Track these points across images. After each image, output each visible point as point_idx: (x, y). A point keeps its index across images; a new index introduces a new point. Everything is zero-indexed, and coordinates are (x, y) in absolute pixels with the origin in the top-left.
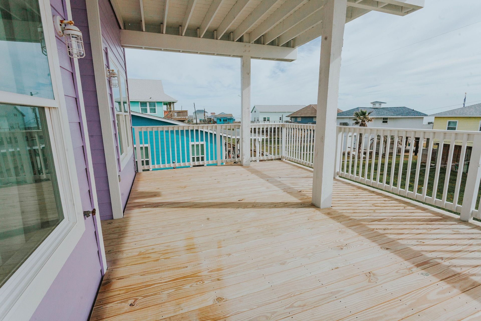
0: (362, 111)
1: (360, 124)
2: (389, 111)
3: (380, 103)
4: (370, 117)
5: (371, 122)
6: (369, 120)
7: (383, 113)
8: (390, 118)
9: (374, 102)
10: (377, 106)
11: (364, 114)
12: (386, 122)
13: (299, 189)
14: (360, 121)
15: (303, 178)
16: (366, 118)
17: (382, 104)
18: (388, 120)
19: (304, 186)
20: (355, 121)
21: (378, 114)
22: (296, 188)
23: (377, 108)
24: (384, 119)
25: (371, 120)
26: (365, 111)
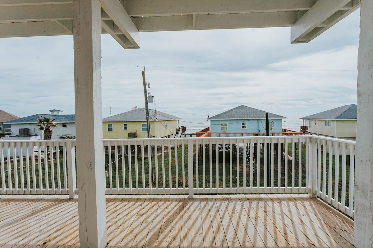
0: (45, 118)
1: (45, 129)
2: (66, 117)
3: (58, 111)
4: (54, 122)
5: (55, 127)
6: (53, 126)
7: (62, 119)
8: (68, 123)
9: (52, 110)
10: (55, 113)
11: (47, 120)
12: (66, 126)
13: (38, 241)
14: (45, 127)
15: (28, 216)
16: (51, 124)
17: (59, 112)
18: (67, 125)
19: (43, 231)
20: (39, 127)
21: (59, 120)
22: (33, 242)
23: (55, 115)
24: (63, 123)
25: (55, 126)
26: (48, 118)
